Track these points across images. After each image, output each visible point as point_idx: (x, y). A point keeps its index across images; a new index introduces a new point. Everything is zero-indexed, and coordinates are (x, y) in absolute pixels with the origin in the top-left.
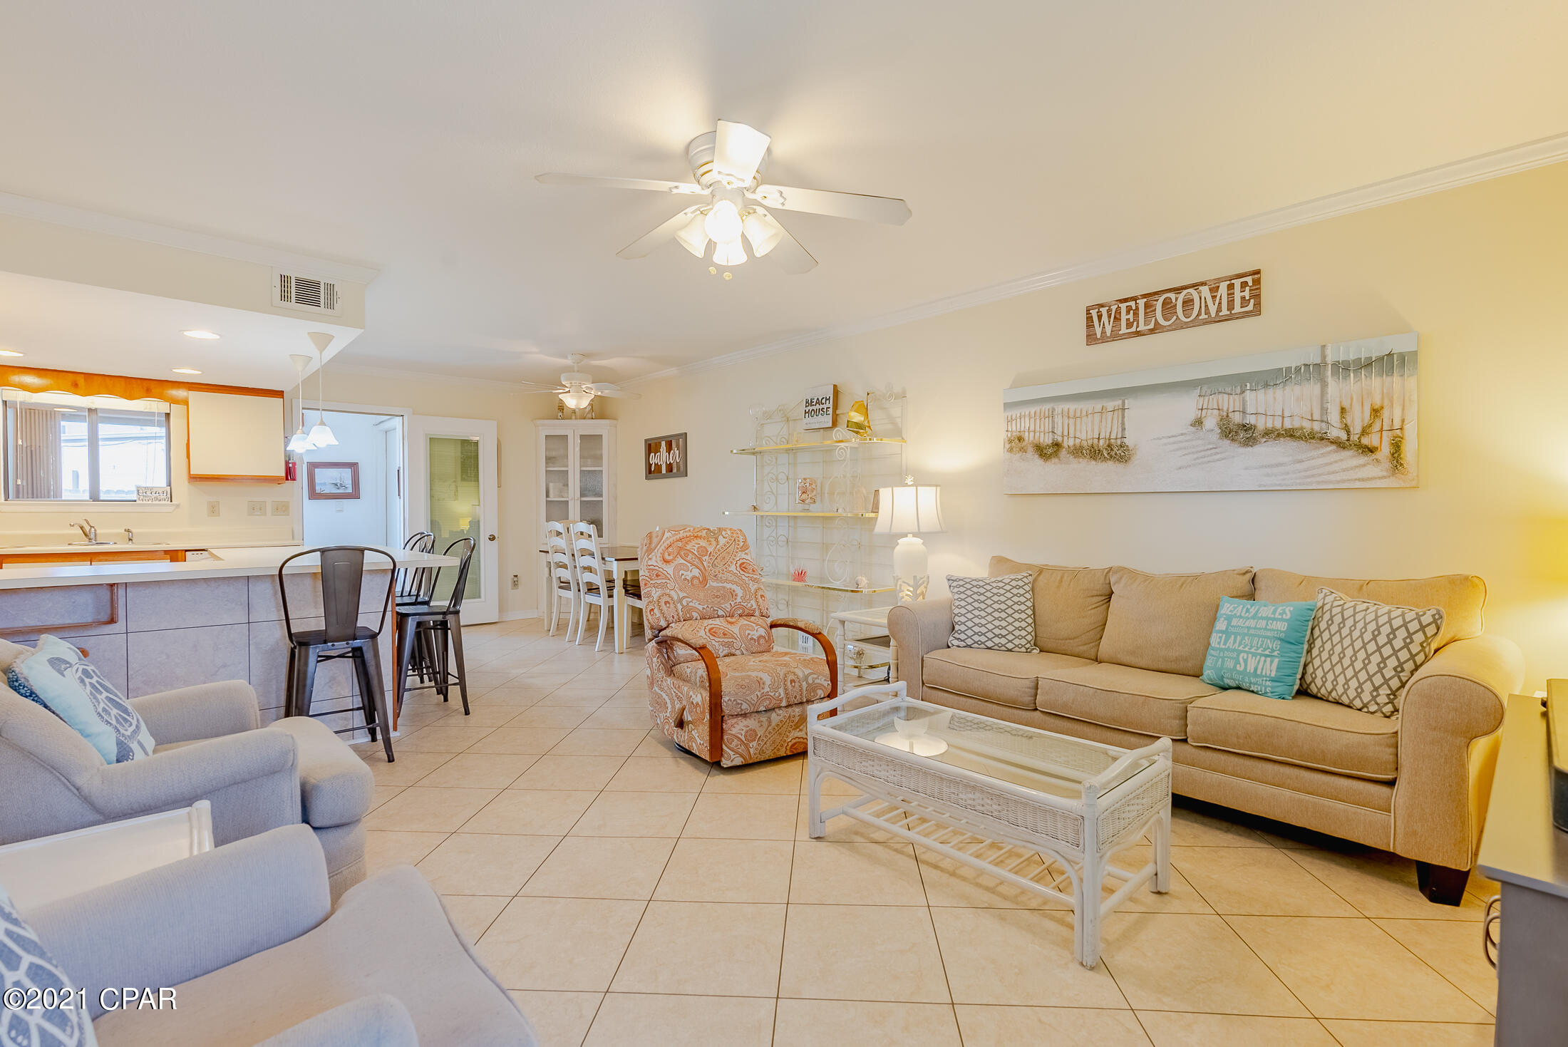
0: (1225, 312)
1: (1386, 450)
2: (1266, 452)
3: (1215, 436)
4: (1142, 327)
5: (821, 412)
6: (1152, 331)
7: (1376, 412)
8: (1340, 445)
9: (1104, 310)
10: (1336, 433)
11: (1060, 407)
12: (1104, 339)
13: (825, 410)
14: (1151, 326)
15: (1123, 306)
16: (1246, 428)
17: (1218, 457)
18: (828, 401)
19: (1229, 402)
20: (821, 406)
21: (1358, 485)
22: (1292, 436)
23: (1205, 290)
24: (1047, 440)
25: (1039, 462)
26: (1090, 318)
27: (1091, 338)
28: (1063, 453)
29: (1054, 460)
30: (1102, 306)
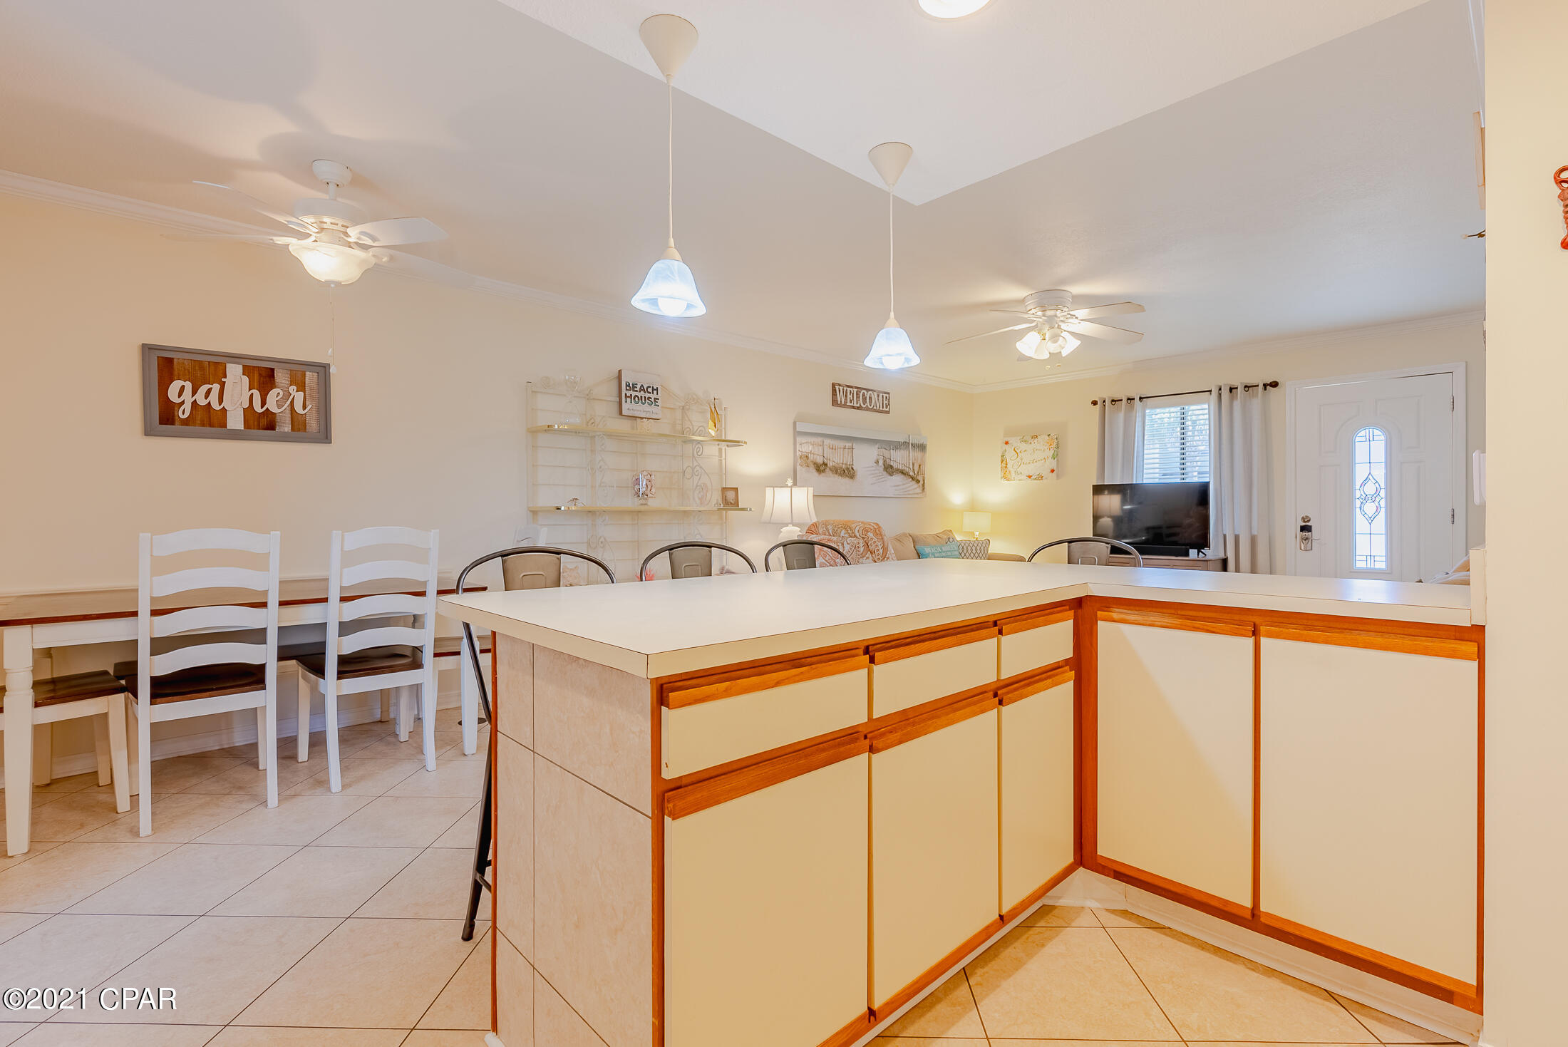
0: (881, 409)
1: (921, 482)
2: (897, 478)
3: (882, 469)
4: (855, 405)
5: (647, 401)
6: (858, 408)
7: (920, 466)
8: (913, 478)
9: (841, 388)
10: (911, 473)
11: (827, 441)
12: (840, 405)
13: (653, 400)
14: (858, 405)
15: (849, 389)
16: (891, 467)
17: (883, 479)
18: (655, 392)
19: (886, 453)
20: (647, 395)
21: (916, 496)
22: (902, 473)
23: (876, 394)
24: (820, 460)
25: (816, 474)
26: (834, 391)
27: (835, 402)
28: (828, 470)
29: (823, 474)
30: (840, 385)
